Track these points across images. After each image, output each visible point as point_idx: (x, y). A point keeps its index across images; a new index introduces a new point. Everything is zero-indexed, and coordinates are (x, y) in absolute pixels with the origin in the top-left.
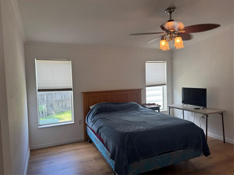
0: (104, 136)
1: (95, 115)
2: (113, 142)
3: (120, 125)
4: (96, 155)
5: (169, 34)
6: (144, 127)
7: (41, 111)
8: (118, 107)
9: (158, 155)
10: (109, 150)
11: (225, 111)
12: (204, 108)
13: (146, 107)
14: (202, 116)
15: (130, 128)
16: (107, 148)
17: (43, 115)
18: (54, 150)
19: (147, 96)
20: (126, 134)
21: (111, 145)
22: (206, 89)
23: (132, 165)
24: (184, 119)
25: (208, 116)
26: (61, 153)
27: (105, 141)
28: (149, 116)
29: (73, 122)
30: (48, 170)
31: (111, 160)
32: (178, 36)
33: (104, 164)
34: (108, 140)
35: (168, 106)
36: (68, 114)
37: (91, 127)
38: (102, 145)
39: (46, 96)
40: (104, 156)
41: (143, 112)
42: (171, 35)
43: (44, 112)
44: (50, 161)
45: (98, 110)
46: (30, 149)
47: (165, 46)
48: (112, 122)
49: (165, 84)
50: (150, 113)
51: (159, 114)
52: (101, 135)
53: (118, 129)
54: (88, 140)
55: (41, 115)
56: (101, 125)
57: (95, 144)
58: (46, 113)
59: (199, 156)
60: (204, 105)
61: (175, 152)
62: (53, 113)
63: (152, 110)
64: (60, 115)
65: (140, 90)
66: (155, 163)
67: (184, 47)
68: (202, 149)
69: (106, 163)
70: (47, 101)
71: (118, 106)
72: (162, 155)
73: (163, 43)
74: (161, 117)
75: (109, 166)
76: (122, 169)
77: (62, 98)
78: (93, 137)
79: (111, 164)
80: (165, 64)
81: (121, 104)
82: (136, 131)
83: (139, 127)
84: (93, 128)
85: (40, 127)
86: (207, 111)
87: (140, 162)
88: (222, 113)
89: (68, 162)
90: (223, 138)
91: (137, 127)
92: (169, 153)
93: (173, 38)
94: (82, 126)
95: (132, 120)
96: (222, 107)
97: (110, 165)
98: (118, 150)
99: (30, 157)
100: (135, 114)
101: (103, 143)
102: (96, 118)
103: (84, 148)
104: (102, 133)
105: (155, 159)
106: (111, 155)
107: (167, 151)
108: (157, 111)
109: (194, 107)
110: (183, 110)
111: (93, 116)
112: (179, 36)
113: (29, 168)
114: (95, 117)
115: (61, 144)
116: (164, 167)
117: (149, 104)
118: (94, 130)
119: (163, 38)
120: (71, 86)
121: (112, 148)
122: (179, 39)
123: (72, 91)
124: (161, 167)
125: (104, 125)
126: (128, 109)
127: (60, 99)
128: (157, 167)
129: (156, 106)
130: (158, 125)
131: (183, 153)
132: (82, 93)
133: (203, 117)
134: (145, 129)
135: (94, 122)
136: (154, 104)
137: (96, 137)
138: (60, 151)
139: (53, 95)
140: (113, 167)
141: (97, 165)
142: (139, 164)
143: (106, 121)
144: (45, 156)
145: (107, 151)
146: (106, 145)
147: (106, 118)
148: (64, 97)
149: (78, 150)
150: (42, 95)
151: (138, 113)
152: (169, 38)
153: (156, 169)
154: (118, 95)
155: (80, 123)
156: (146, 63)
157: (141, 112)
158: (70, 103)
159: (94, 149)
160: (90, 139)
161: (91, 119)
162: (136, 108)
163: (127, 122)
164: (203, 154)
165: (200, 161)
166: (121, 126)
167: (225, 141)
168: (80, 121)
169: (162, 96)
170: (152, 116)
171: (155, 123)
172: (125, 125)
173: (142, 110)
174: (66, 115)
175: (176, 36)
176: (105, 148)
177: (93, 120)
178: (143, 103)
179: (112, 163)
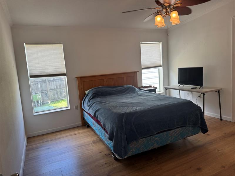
0: (101, 119)
1: (91, 99)
2: (110, 124)
3: (117, 106)
4: (95, 138)
5: (164, 9)
6: (142, 107)
7: (37, 101)
8: (114, 91)
9: (157, 134)
10: (107, 132)
11: (221, 89)
12: (200, 87)
13: (142, 90)
14: (199, 95)
15: (127, 108)
16: (105, 130)
17: (38, 105)
18: (51, 137)
19: (143, 79)
20: (124, 114)
21: (108, 127)
22: (203, 68)
23: (131, 145)
24: (181, 98)
25: (205, 95)
26: (59, 138)
27: (103, 123)
28: (145, 97)
29: (69, 108)
30: (46, 156)
31: (110, 141)
32: (173, 11)
33: (103, 146)
34: (105, 122)
35: (164, 88)
36: (64, 102)
37: (88, 111)
38: (100, 127)
39: (40, 85)
40: (103, 138)
41: (140, 94)
42: (166, 10)
43: (39, 101)
44: (47, 147)
45: (94, 95)
46: (27, 137)
47: (161, 22)
48: (109, 105)
49: (161, 66)
50: (147, 94)
51: (156, 95)
52: (99, 118)
53: (115, 111)
54: (85, 125)
55: (36, 105)
56: (97, 109)
57: (93, 128)
58: (41, 102)
59: (197, 134)
60: (201, 84)
61: (173, 130)
62: (49, 102)
63: (148, 92)
64: (56, 104)
65: (135, 73)
66: (153, 142)
67: (180, 22)
68: (200, 126)
69: (105, 145)
70: (42, 90)
71: (114, 89)
72: (161, 134)
73: (159, 18)
74: (158, 98)
75: (108, 148)
76: (121, 149)
77: (57, 86)
78: (90, 121)
79: (110, 146)
80: (161, 44)
81: (117, 87)
82: (134, 111)
83: (137, 108)
84: (89, 112)
85: (35, 114)
86: (204, 90)
87: (139, 142)
88: (219, 91)
89: (66, 147)
90: (220, 115)
91: (134, 108)
92: (168, 132)
93: (168, 13)
94: (78, 112)
95: (128, 102)
96: (219, 85)
97: (108, 146)
98: (116, 130)
99: (27, 144)
100: (131, 96)
101: (101, 126)
102: (93, 102)
103: (82, 133)
104: (99, 116)
105: (154, 138)
106: (110, 136)
107: (165, 130)
108: (154, 93)
109: (191, 87)
110: (180, 90)
111: (89, 101)
112: (175, 10)
113: (27, 155)
114: (91, 101)
115: (58, 131)
116: (163, 145)
117: (146, 87)
118: (91, 114)
119: (158, 13)
120: (64, 71)
121: (109, 129)
122: (175, 14)
123: (66, 76)
124: (160, 146)
125: (101, 108)
126: (124, 92)
127: (55, 88)
128: (156, 146)
129: (153, 88)
130: (155, 105)
131: (181, 131)
132: (76, 77)
133: (199, 97)
134: (142, 109)
135: (90, 106)
136: (150, 87)
137: (94, 121)
138: (57, 137)
139: (47, 84)
140: (112, 148)
141: (96, 148)
142: (138, 143)
143: (103, 104)
144: (43, 142)
145: (105, 133)
146: (104, 128)
147: (103, 101)
148: (59, 85)
149: (76, 135)
150: (35, 84)
151: (135, 95)
152: (165, 13)
153: (155, 148)
154: (114, 78)
155: (76, 109)
156: (141, 45)
157: (138, 94)
158: (65, 91)
159: (92, 133)
160: (88, 123)
161: (87, 104)
162: (132, 91)
163: (123, 104)
164: (201, 131)
165: (198, 138)
166: (118, 108)
167: (222, 119)
168: (76, 107)
169: (158, 79)
170: (149, 97)
171: (152, 103)
172: (122, 107)
173: (138, 93)
174: (62, 103)
175: (172, 10)
176: (103, 130)
177: (89, 104)
178: (139, 86)
179: (111, 144)
